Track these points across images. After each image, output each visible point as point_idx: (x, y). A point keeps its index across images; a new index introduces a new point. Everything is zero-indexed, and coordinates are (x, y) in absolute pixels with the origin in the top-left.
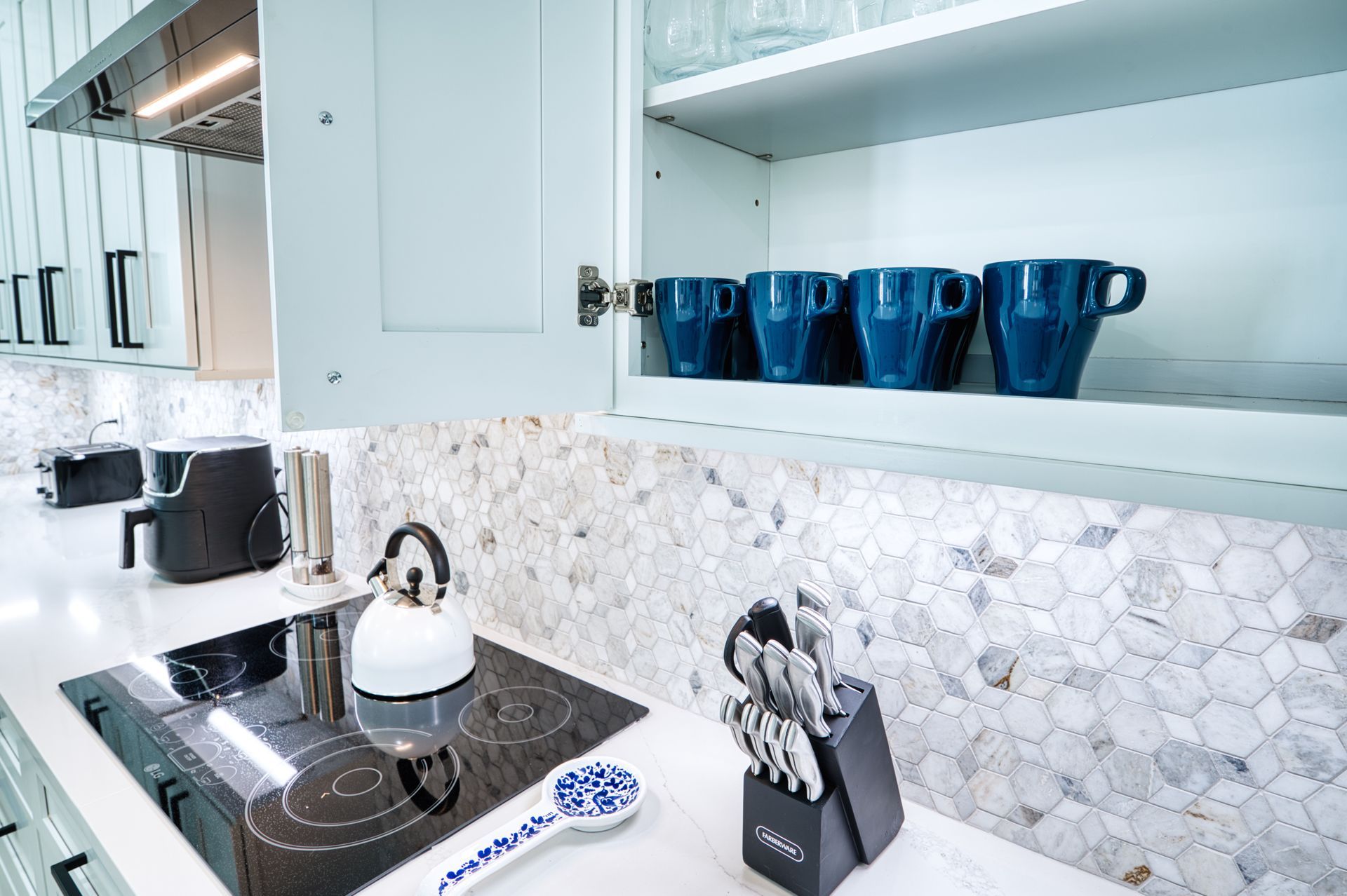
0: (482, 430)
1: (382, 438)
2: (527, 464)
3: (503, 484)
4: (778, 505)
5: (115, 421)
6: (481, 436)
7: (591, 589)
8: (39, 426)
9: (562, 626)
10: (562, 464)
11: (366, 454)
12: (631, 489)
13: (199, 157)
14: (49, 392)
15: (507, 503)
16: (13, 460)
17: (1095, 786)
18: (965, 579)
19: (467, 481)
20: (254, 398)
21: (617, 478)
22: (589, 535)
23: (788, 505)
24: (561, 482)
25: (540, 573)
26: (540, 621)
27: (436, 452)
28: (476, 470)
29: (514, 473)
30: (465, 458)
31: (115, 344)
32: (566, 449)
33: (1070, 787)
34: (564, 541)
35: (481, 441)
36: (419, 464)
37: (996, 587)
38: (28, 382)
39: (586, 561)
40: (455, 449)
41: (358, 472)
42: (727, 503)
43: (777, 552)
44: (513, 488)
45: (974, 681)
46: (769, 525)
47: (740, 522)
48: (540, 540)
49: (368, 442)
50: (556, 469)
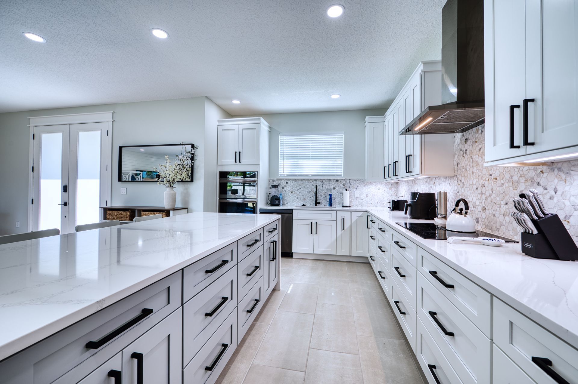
0: (483, 183)
1: (460, 189)
2: (494, 189)
3: (488, 195)
4: (556, 188)
5: (403, 196)
6: (483, 185)
7: (509, 217)
8: (388, 197)
9: (501, 228)
10: (502, 188)
11: (457, 194)
12: (519, 191)
13: (424, 135)
14: (391, 191)
15: (488, 199)
16: (383, 204)
19: (479, 196)
20: (433, 186)
21: (515, 189)
22: (508, 204)
23: (558, 188)
24: (502, 192)
25: (496, 215)
26: (496, 227)
27: (473, 190)
28: (482, 193)
29: (491, 192)
30: (479, 191)
31: (407, 172)
32: (503, 184)
34: (502, 206)
35: (483, 186)
36: (469, 194)
38: (387, 188)
39: (507, 210)
40: (477, 189)
41: (455, 198)
42: (542, 189)
43: (555, 200)
44: (490, 196)
46: (553, 193)
47: (546, 194)
48: (496, 207)
49: (457, 191)
50: (500, 189)
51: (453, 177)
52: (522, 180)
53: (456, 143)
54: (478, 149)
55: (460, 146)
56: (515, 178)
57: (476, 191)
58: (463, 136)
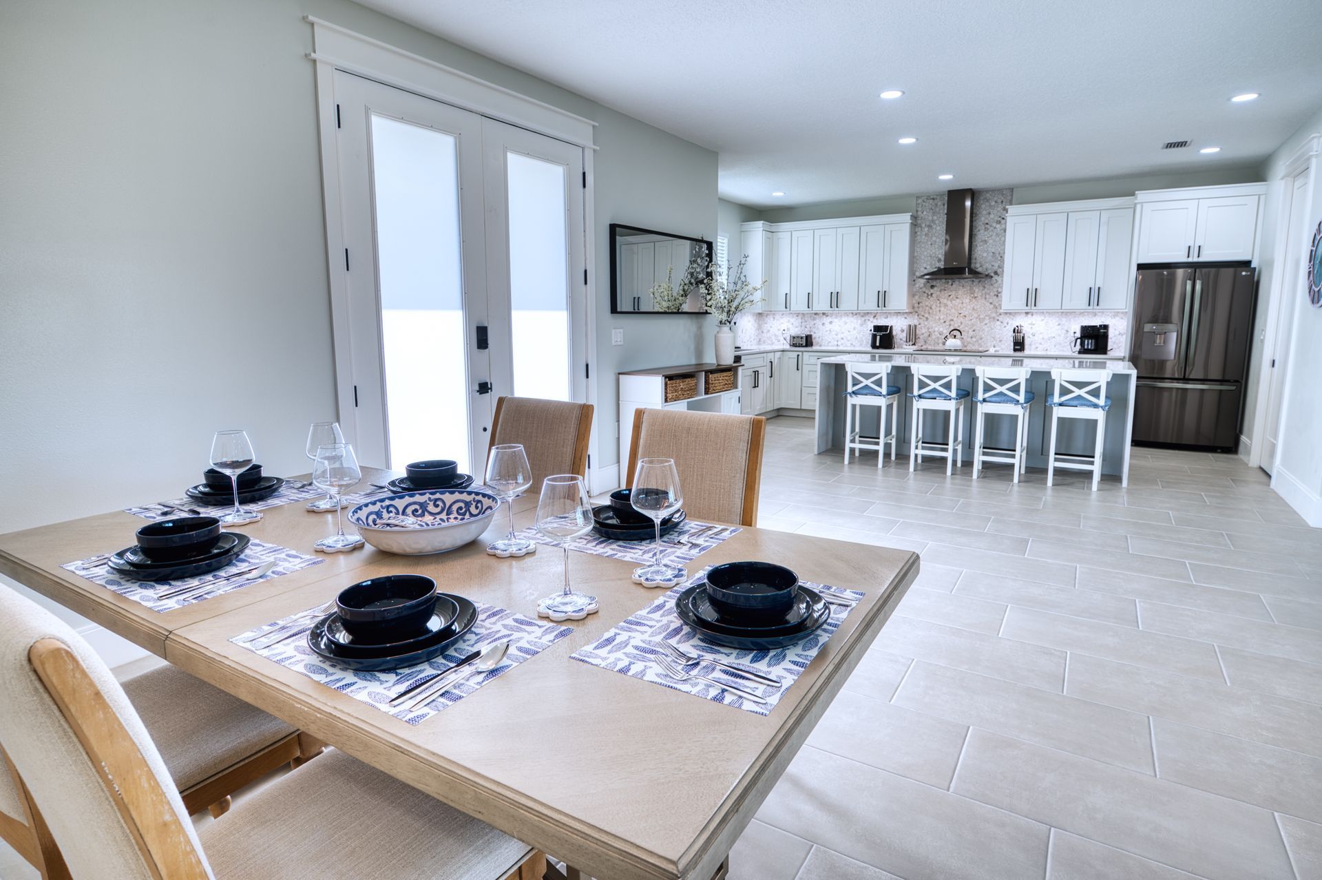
12: (984, 323)
17: (1043, 343)
18: (1030, 326)
30: (947, 323)
31: (878, 307)
32: (971, 320)
33: (1041, 344)
36: (934, 325)
37: (1033, 327)
40: (945, 322)
43: (1007, 327)
45: (1031, 336)
49: (918, 323)
50: (970, 323)
51: (911, 313)
52: (987, 318)
53: (917, 285)
54: (947, 295)
55: (924, 289)
56: (982, 316)
58: (928, 282)
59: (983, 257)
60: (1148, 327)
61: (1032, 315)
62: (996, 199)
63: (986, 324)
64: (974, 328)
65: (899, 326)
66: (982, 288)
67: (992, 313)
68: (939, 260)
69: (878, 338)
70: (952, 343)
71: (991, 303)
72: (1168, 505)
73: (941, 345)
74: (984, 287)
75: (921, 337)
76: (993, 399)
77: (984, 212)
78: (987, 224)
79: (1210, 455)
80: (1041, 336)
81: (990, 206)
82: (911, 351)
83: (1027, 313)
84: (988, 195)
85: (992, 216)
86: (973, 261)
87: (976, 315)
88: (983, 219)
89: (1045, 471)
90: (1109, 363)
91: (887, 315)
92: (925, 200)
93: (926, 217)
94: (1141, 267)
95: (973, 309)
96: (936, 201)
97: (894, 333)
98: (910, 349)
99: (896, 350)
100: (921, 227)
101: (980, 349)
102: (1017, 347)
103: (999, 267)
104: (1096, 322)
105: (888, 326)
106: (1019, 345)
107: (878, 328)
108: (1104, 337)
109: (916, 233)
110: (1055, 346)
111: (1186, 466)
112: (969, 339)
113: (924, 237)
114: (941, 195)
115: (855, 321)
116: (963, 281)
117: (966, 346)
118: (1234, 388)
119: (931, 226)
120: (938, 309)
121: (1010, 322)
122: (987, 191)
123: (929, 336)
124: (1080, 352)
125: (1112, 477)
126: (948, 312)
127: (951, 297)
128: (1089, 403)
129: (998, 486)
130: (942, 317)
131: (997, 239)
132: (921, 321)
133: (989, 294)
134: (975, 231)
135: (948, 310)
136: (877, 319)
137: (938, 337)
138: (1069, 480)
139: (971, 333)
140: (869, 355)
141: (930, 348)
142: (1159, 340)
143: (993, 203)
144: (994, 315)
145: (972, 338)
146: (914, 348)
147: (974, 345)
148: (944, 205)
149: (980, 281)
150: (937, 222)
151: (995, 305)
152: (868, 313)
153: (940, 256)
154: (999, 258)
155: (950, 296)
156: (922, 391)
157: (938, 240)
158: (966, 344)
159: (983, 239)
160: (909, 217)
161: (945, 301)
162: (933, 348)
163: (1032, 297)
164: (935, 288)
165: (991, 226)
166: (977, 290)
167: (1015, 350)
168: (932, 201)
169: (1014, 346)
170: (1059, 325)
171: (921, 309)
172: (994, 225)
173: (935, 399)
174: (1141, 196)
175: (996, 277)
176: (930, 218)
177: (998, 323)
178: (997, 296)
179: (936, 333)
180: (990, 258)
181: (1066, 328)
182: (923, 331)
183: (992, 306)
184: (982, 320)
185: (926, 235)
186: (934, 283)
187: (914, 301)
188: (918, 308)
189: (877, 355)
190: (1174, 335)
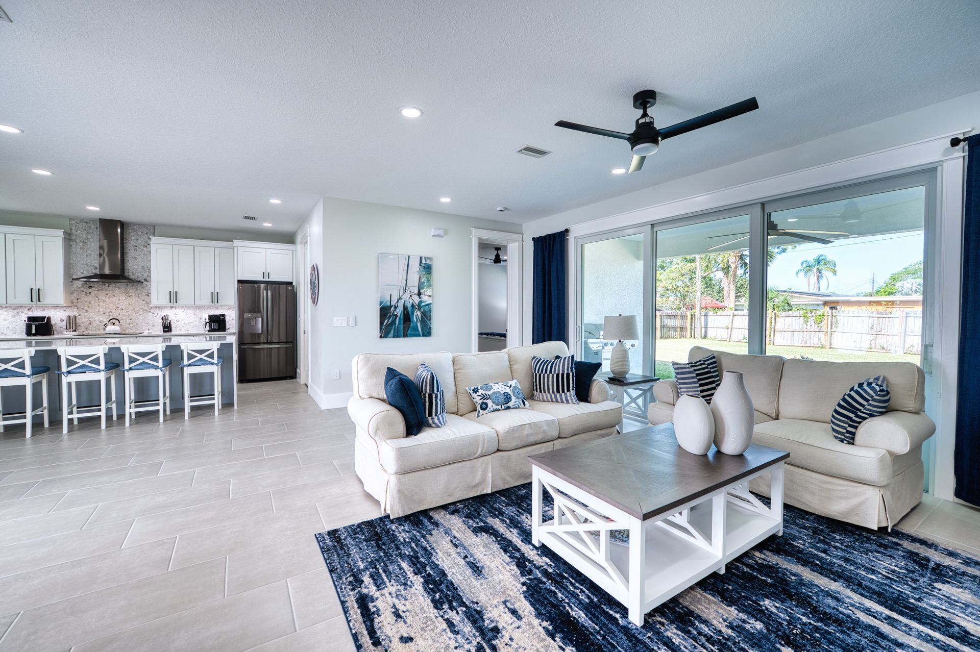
12: (139, 314)
17: (185, 326)
18: (175, 316)
30: (107, 314)
32: (128, 312)
33: (183, 327)
36: (94, 316)
37: (177, 316)
43: (157, 317)
45: (176, 322)
49: (78, 314)
50: (127, 314)
51: (70, 306)
52: (141, 310)
53: (75, 286)
54: (104, 294)
55: (82, 289)
56: (136, 309)
57: (104, 315)
58: (86, 284)
59: (133, 267)
60: (246, 315)
61: (176, 308)
62: (142, 230)
63: (140, 315)
64: (131, 317)
65: (57, 317)
66: (135, 290)
67: (145, 307)
68: (96, 268)
69: (34, 327)
70: (110, 328)
71: (143, 300)
72: (258, 414)
73: (102, 330)
74: (137, 289)
75: (82, 325)
76: (138, 367)
77: (133, 238)
78: (136, 246)
79: (284, 381)
80: (183, 322)
81: (138, 235)
82: (71, 336)
83: (172, 307)
84: (135, 227)
85: (139, 242)
86: (126, 271)
87: (132, 308)
88: (132, 242)
89: (183, 410)
90: (228, 337)
91: (44, 308)
92: (78, 222)
93: (81, 235)
94: (239, 282)
95: (129, 304)
96: (89, 225)
97: (53, 322)
98: (70, 334)
99: (56, 336)
100: (76, 242)
101: (137, 332)
102: (165, 330)
103: (148, 276)
104: (218, 312)
105: (44, 318)
106: (167, 328)
107: (31, 319)
108: (224, 321)
109: (71, 246)
110: (193, 328)
111: (271, 390)
112: (127, 326)
113: (79, 250)
114: (94, 221)
115: (6, 313)
116: (118, 285)
117: (125, 331)
118: (291, 345)
119: (86, 242)
120: (97, 304)
121: (160, 313)
122: (135, 224)
123: (90, 324)
124: (209, 331)
125: (228, 404)
126: (107, 306)
127: (109, 295)
128: (208, 363)
129: (147, 428)
130: (101, 310)
131: (145, 257)
132: (81, 313)
133: (141, 294)
134: (126, 250)
135: (106, 304)
136: (32, 311)
137: (99, 325)
138: (201, 412)
139: (128, 321)
140: (24, 342)
141: (91, 333)
142: (252, 322)
143: (140, 233)
144: (146, 308)
145: (129, 324)
146: (75, 333)
147: (131, 329)
148: (97, 228)
149: (133, 285)
150: (91, 240)
151: (146, 302)
152: (21, 307)
153: (96, 265)
154: (148, 270)
155: (107, 294)
156: (70, 369)
157: (93, 253)
158: (124, 329)
159: (134, 256)
160: (62, 233)
161: (103, 298)
162: (95, 333)
163: (174, 297)
164: (93, 289)
165: (139, 248)
166: (131, 291)
167: (164, 331)
168: (85, 224)
169: (163, 329)
170: (195, 314)
171: (80, 304)
172: (142, 248)
173: (85, 372)
174: (237, 243)
175: (145, 283)
176: (85, 236)
177: (150, 314)
178: (148, 295)
179: (97, 322)
180: (140, 269)
181: (199, 316)
182: (84, 320)
183: (144, 302)
184: (137, 312)
185: (81, 248)
186: (92, 285)
187: (73, 298)
188: (78, 303)
189: (34, 342)
190: (260, 319)
